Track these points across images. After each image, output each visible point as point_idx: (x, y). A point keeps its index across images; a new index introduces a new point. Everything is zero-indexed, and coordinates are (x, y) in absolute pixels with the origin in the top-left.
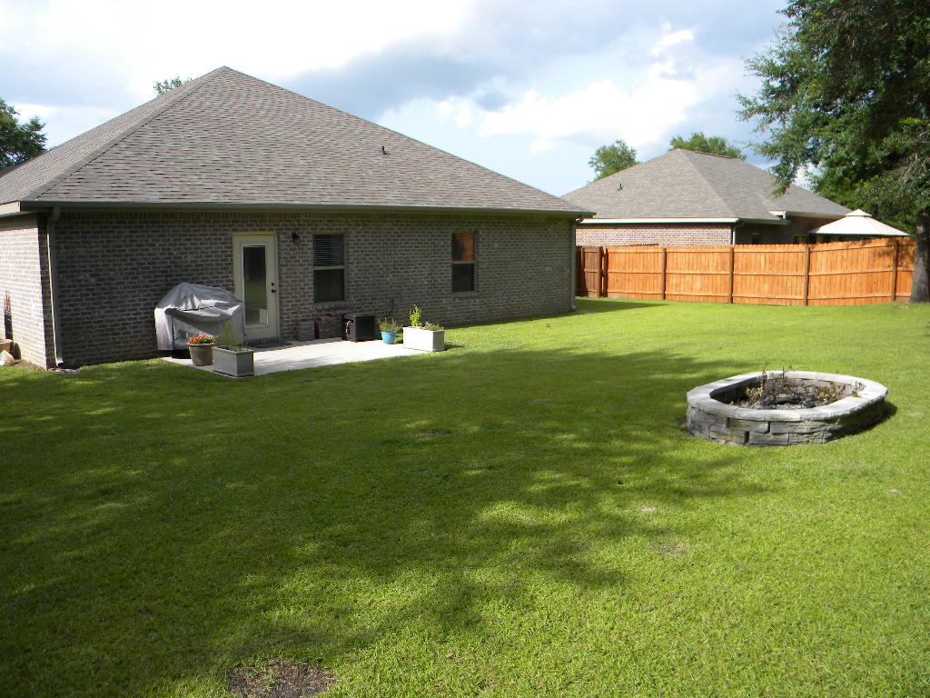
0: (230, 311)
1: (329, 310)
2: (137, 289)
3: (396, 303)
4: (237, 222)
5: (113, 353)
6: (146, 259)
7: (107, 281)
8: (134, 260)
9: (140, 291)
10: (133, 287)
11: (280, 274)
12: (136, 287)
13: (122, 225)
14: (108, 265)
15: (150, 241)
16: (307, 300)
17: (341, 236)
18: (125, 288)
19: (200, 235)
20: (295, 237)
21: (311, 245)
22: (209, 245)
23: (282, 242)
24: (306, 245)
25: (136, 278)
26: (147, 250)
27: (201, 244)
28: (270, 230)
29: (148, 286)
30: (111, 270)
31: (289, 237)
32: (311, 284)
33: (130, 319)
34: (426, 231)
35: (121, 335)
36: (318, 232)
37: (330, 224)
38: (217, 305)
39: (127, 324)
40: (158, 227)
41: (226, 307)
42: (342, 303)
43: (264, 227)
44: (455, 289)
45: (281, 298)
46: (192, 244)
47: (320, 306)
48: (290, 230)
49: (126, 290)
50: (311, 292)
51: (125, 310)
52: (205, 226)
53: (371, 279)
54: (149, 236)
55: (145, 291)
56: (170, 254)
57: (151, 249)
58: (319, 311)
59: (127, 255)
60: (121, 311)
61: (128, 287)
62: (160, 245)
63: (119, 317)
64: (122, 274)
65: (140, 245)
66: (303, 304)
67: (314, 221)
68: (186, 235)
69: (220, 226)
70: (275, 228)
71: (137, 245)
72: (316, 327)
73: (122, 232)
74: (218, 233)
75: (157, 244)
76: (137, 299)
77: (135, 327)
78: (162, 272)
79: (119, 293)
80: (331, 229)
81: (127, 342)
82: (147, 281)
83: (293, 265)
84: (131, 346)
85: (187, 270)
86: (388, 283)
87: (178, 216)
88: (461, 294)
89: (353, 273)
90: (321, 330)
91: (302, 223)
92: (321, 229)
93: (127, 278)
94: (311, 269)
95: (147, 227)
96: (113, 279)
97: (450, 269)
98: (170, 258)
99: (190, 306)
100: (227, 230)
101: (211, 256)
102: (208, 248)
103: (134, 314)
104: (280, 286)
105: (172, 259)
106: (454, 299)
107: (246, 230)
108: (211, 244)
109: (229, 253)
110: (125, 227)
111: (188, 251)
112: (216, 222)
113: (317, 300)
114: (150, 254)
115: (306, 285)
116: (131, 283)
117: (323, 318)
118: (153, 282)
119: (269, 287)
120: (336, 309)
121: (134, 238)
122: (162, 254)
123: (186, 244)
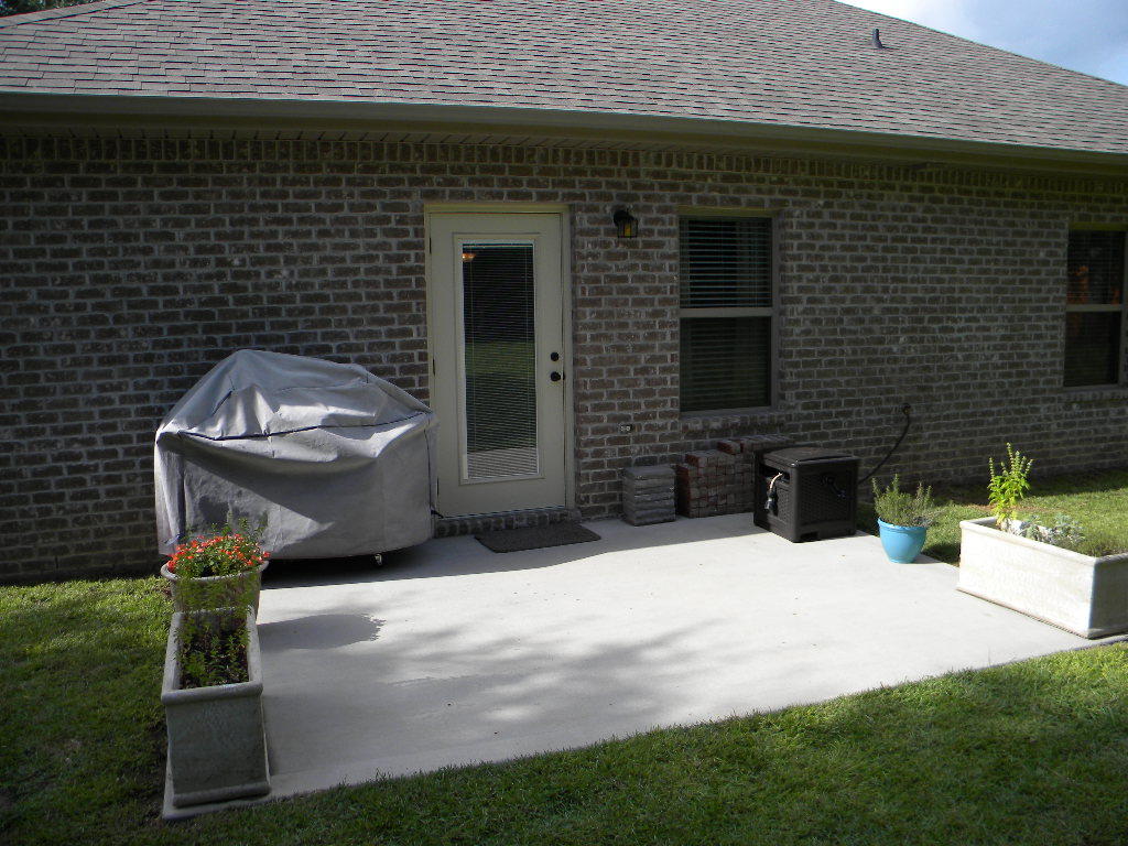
0: (377, 443)
1: (723, 432)
2: (115, 369)
3: (914, 414)
4: (440, 170)
5: (43, 552)
6: (142, 278)
7: (19, 343)
8: (106, 279)
9: (125, 373)
10: (102, 361)
11: (575, 327)
12: (112, 361)
13: (67, 177)
14: (23, 296)
15: (157, 226)
16: (655, 404)
17: (765, 224)
18: (75, 362)
19: (319, 207)
20: (622, 218)
21: (672, 245)
22: (347, 239)
23: (584, 233)
24: (659, 245)
25: (111, 333)
26: (147, 251)
27: (323, 233)
28: (543, 197)
29: (149, 358)
30: (31, 309)
31: (605, 221)
32: (672, 358)
33: (92, 455)
34: (1001, 220)
35: (67, 503)
36: (695, 209)
37: (731, 186)
38: (331, 424)
39: (86, 469)
40: (182, 182)
41: (365, 427)
42: (762, 414)
43: (524, 188)
44: (1073, 378)
45: (579, 397)
46: (295, 234)
47: (696, 423)
48: (608, 198)
49: (80, 371)
50: (672, 381)
51: (77, 429)
52: (337, 182)
53: (848, 348)
54: (157, 211)
55: (144, 373)
56: (221, 262)
57: (158, 248)
58: (695, 434)
59: (80, 266)
60: (66, 431)
61: (88, 361)
62: (189, 237)
63: (61, 447)
64: (66, 321)
65: (127, 237)
66: (645, 417)
67: (684, 177)
68: (274, 208)
69: (382, 182)
70: (561, 191)
71: (115, 237)
72: (682, 482)
73: (67, 197)
74: (378, 202)
75: (179, 234)
76: (115, 395)
77: (109, 479)
78: (198, 315)
79: (59, 377)
80: (736, 202)
81: (88, 521)
82: (146, 342)
83: (614, 303)
84: (98, 533)
85: (276, 312)
86: (896, 360)
87: (248, 151)
88: (1088, 393)
89: (797, 330)
90: (694, 492)
91: (645, 179)
92: (702, 200)
93: (83, 335)
94: (673, 314)
95: (146, 182)
96: (38, 337)
97: (1062, 324)
98: (220, 276)
99: (240, 425)
100: (408, 195)
101: (356, 271)
102: (346, 247)
103: (107, 441)
104: (576, 362)
105: (229, 280)
106: (1068, 406)
107: (468, 195)
108: (354, 234)
109: (412, 263)
110: (76, 182)
111: (281, 256)
112: (368, 169)
113: (689, 405)
114: (157, 264)
115: (654, 359)
116: (95, 348)
117: (703, 457)
118: (166, 345)
119: (543, 367)
120: (744, 429)
121: (107, 216)
122: (194, 263)
123: (274, 234)
